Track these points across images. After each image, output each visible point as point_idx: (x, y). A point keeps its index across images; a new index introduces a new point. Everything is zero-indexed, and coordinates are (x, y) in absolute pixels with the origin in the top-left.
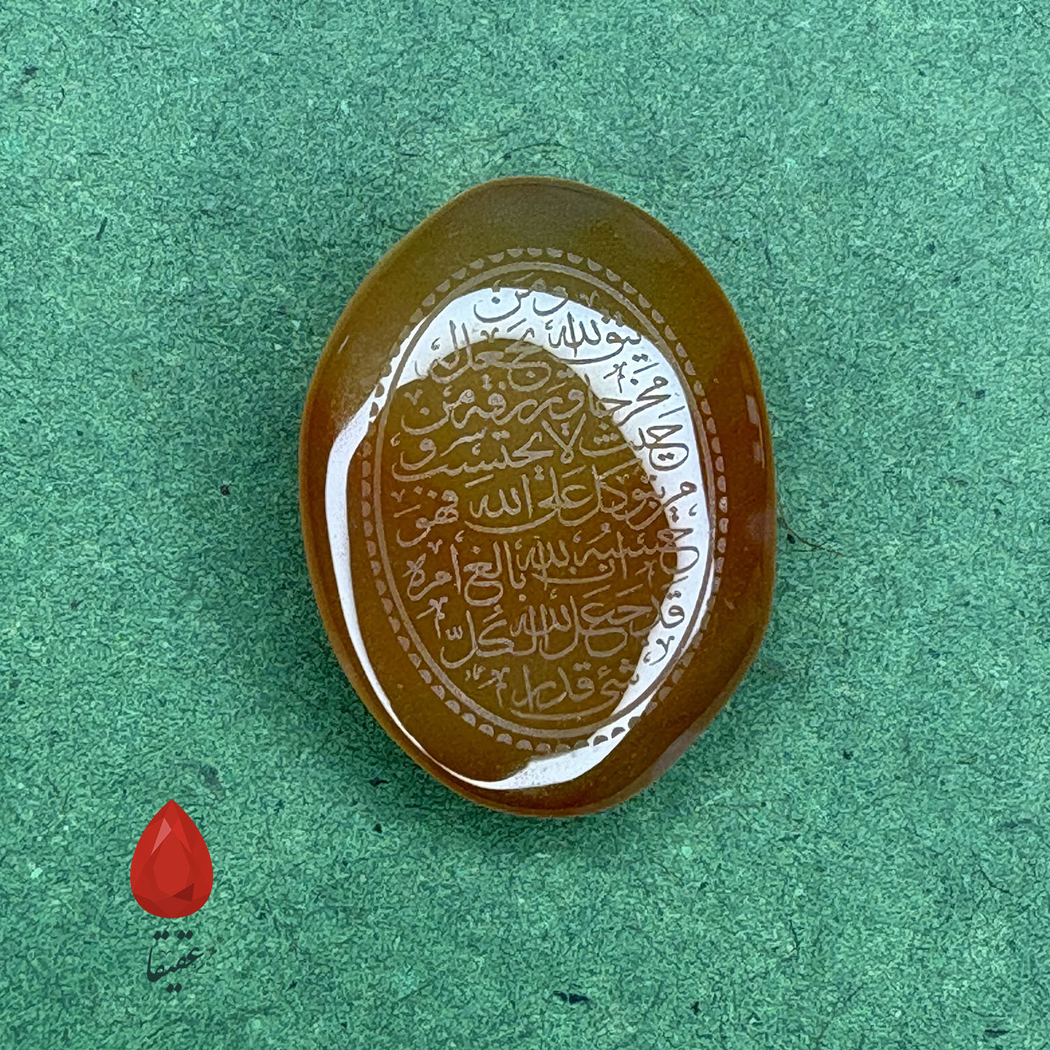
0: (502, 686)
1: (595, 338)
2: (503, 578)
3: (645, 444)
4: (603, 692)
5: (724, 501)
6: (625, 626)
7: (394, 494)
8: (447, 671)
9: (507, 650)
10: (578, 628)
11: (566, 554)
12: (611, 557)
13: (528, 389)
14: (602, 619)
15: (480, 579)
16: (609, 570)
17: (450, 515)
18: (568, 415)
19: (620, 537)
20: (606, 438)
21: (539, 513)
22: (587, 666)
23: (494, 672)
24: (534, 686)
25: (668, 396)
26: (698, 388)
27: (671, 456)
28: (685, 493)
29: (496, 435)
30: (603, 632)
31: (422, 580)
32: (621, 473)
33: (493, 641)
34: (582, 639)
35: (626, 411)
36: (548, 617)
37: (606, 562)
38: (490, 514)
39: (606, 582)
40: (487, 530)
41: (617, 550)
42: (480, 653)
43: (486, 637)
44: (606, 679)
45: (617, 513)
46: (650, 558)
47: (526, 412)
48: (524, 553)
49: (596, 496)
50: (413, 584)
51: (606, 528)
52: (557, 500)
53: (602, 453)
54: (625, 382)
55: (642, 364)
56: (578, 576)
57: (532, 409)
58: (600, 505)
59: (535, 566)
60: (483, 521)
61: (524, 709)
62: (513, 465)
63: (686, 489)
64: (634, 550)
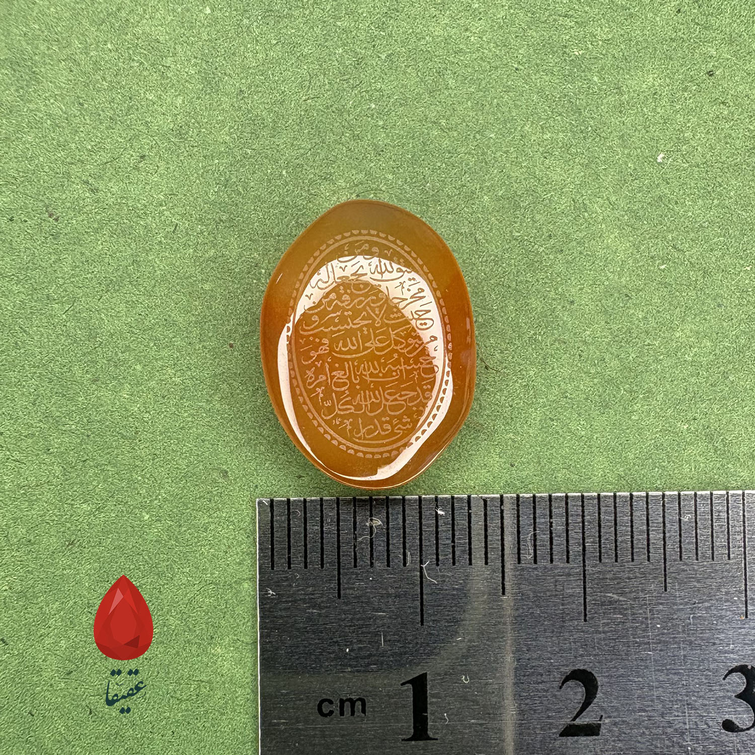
0: (349, 427)
1: (391, 270)
2: (349, 378)
3: (414, 318)
4: (395, 431)
5: (450, 345)
6: (405, 400)
7: (301, 341)
8: (325, 421)
9: (351, 411)
10: (384, 402)
11: (378, 367)
12: (398, 369)
13: (361, 293)
14: (395, 397)
15: (339, 378)
16: (397, 375)
17: (325, 350)
18: (378, 304)
19: (402, 360)
20: (395, 315)
21: (365, 349)
22: (388, 419)
23: (345, 421)
24: (363, 428)
25: (424, 297)
26: (439, 294)
27: (425, 324)
28: (432, 341)
29: (346, 313)
30: (394, 403)
31: (313, 379)
32: (402, 331)
33: (345, 407)
34: (385, 406)
35: (406, 302)
36: (370, 396)
37: (396, 371)
38: (343, 349)
39: (396, 380)
40: (343, 356)
41: (401, 366)
42: (339, 412)
43: (342, 405)
44: (396, 425)
45: (401, 349)
46: (416, 370)
47: (360, 302)
48: (358, 367)
49: (391, 341)
50: (309, 381)
51: (396, 356)
52: (374, 343)
53: (393, 322)
54: (405, 290)
55: (413, 282)
56: (383, 377)
57: (361, 302)
58: (393, 345)
59: (364, 373)
60: (341, 352)
61: (360, 438)
62: (353, 327)
63: (433, 339)
64: (408, 366)
